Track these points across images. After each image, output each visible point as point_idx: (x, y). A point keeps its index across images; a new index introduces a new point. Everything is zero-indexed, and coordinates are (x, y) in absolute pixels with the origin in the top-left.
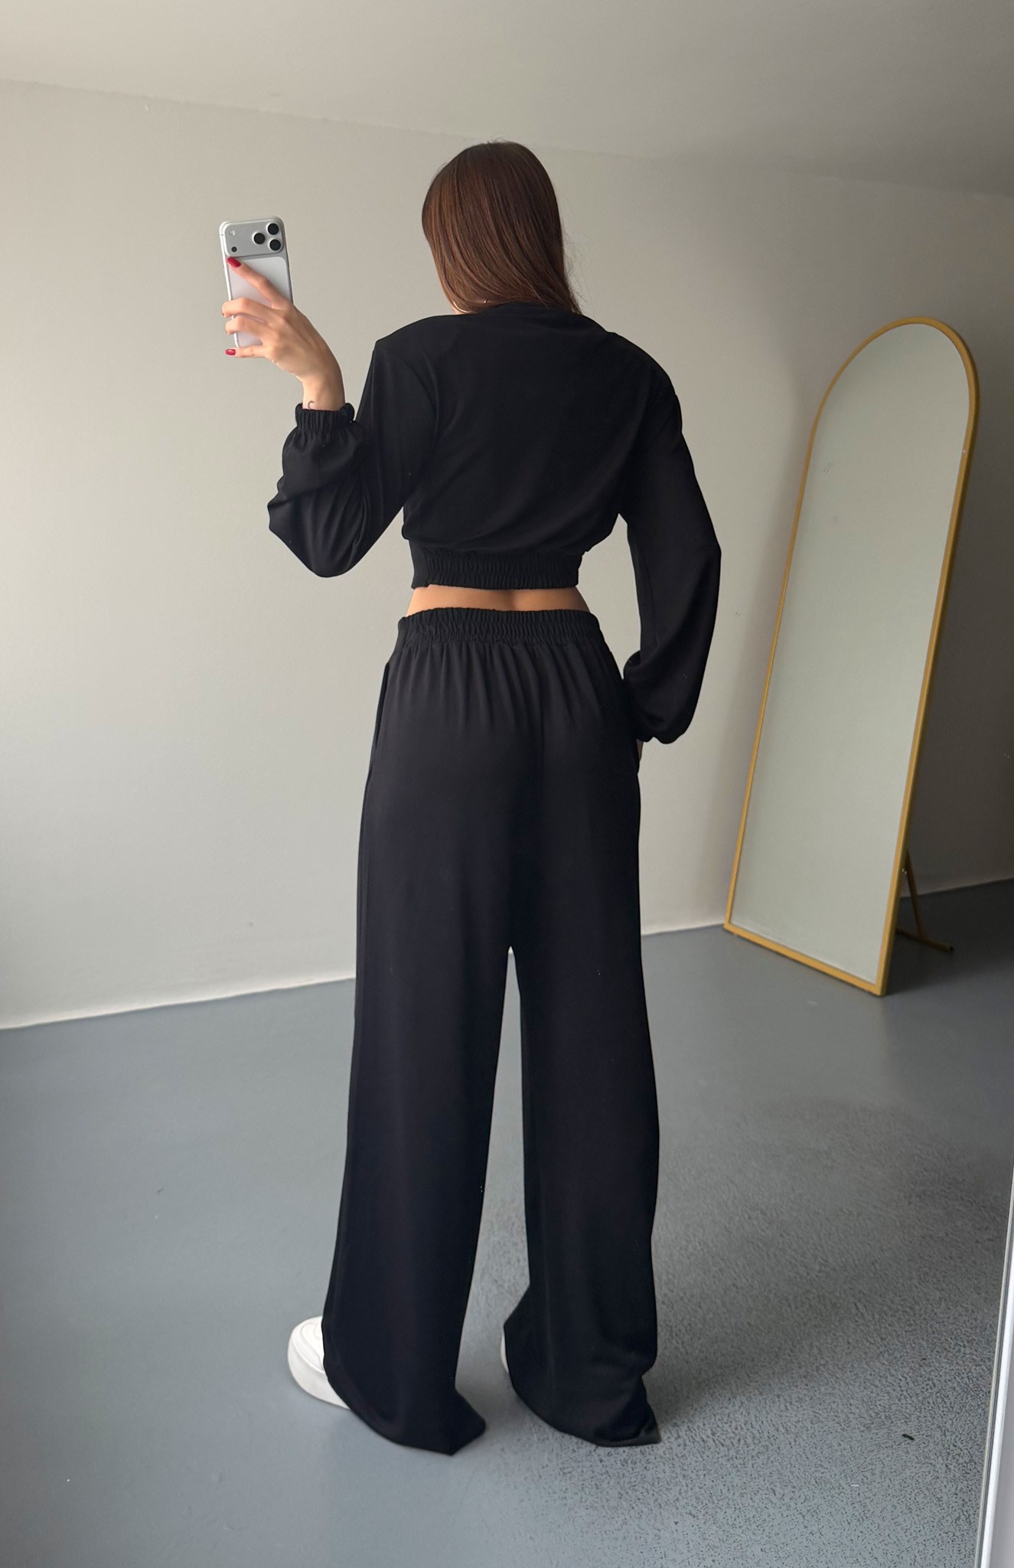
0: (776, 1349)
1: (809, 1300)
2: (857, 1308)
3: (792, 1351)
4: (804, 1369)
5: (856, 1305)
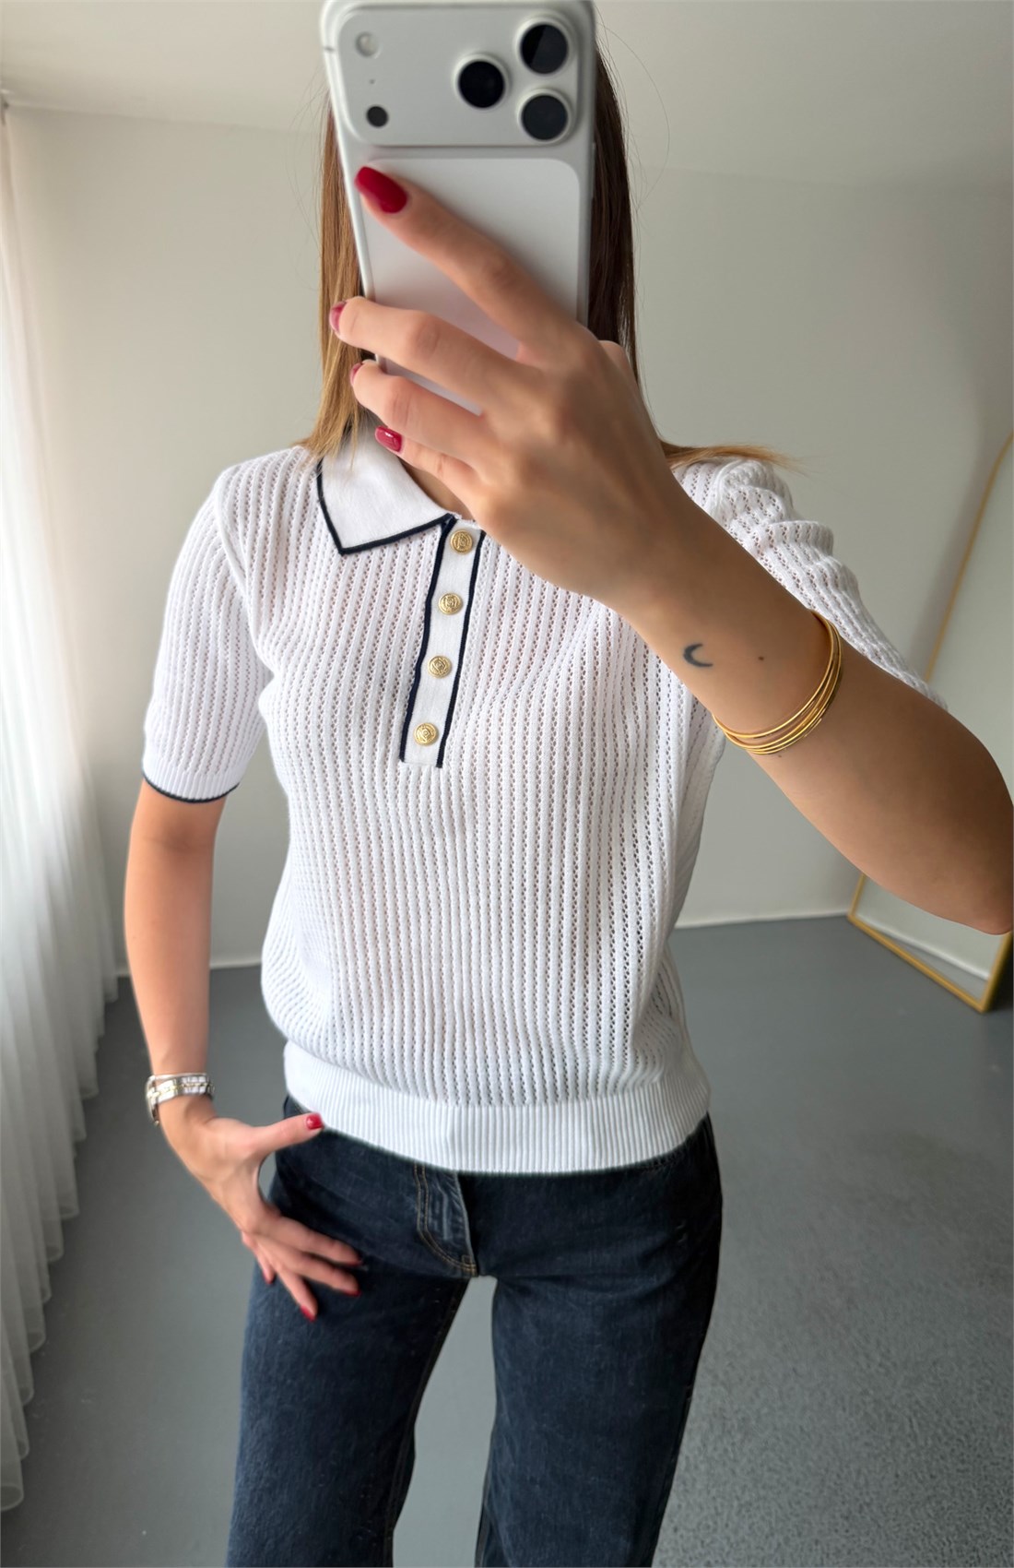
0: (823, 1471)
1: (864, 1403)
2: (912, 1427)
3: (838, 1476)
4: (847, 1505)
5: (910, 1421)
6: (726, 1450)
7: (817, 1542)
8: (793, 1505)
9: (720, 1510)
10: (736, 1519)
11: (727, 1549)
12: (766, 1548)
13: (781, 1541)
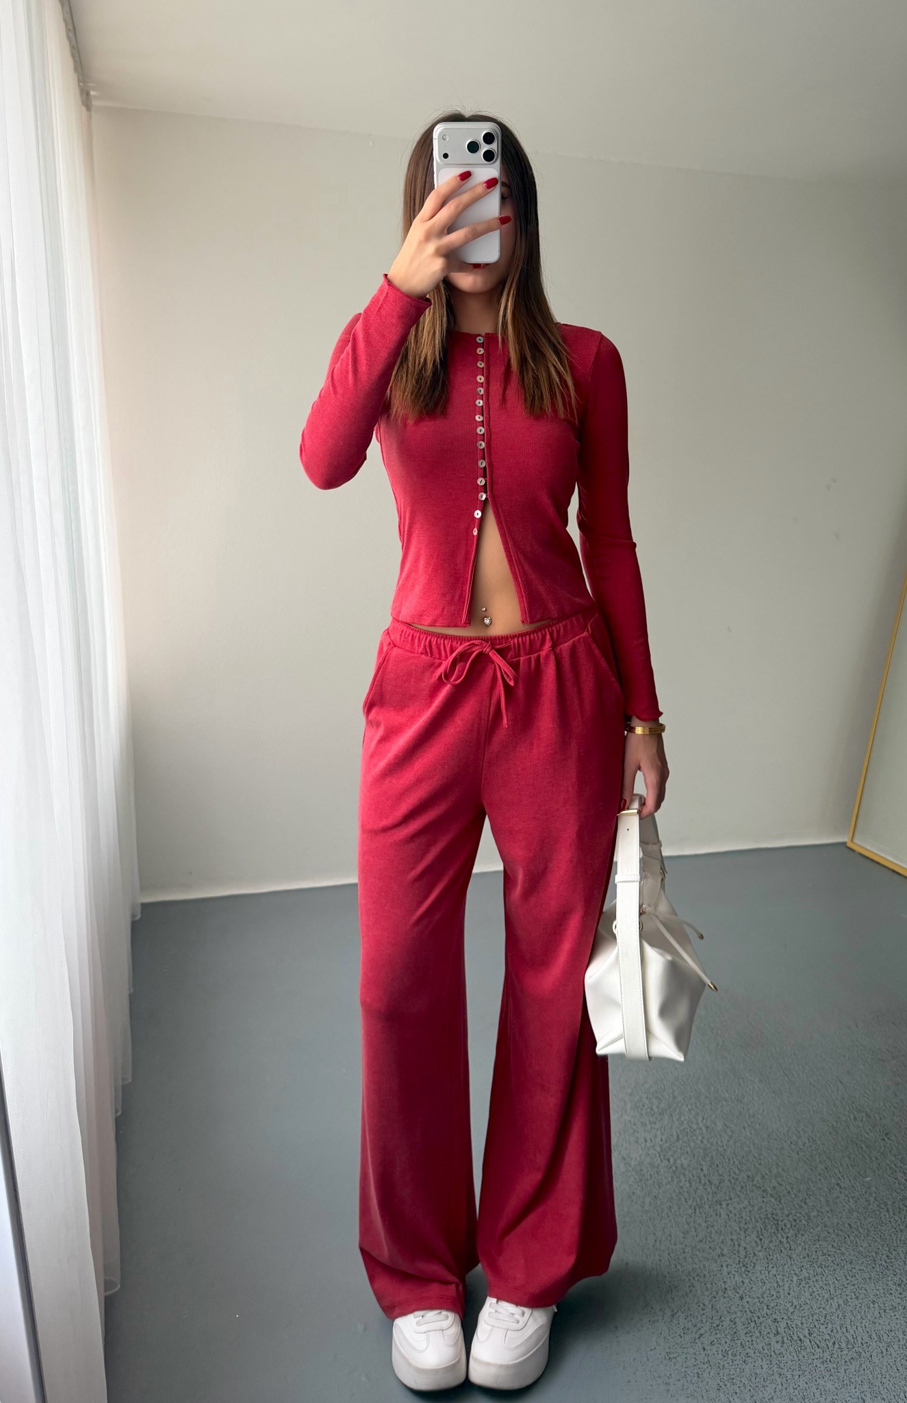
6: (780, 1241)
7: (873, 1302)
8: (849, 1278)
9: (781, 1283)
10: (796, 1288)
11: (791, 1309)
12: (827, 1308)
13: (841, 1302)
